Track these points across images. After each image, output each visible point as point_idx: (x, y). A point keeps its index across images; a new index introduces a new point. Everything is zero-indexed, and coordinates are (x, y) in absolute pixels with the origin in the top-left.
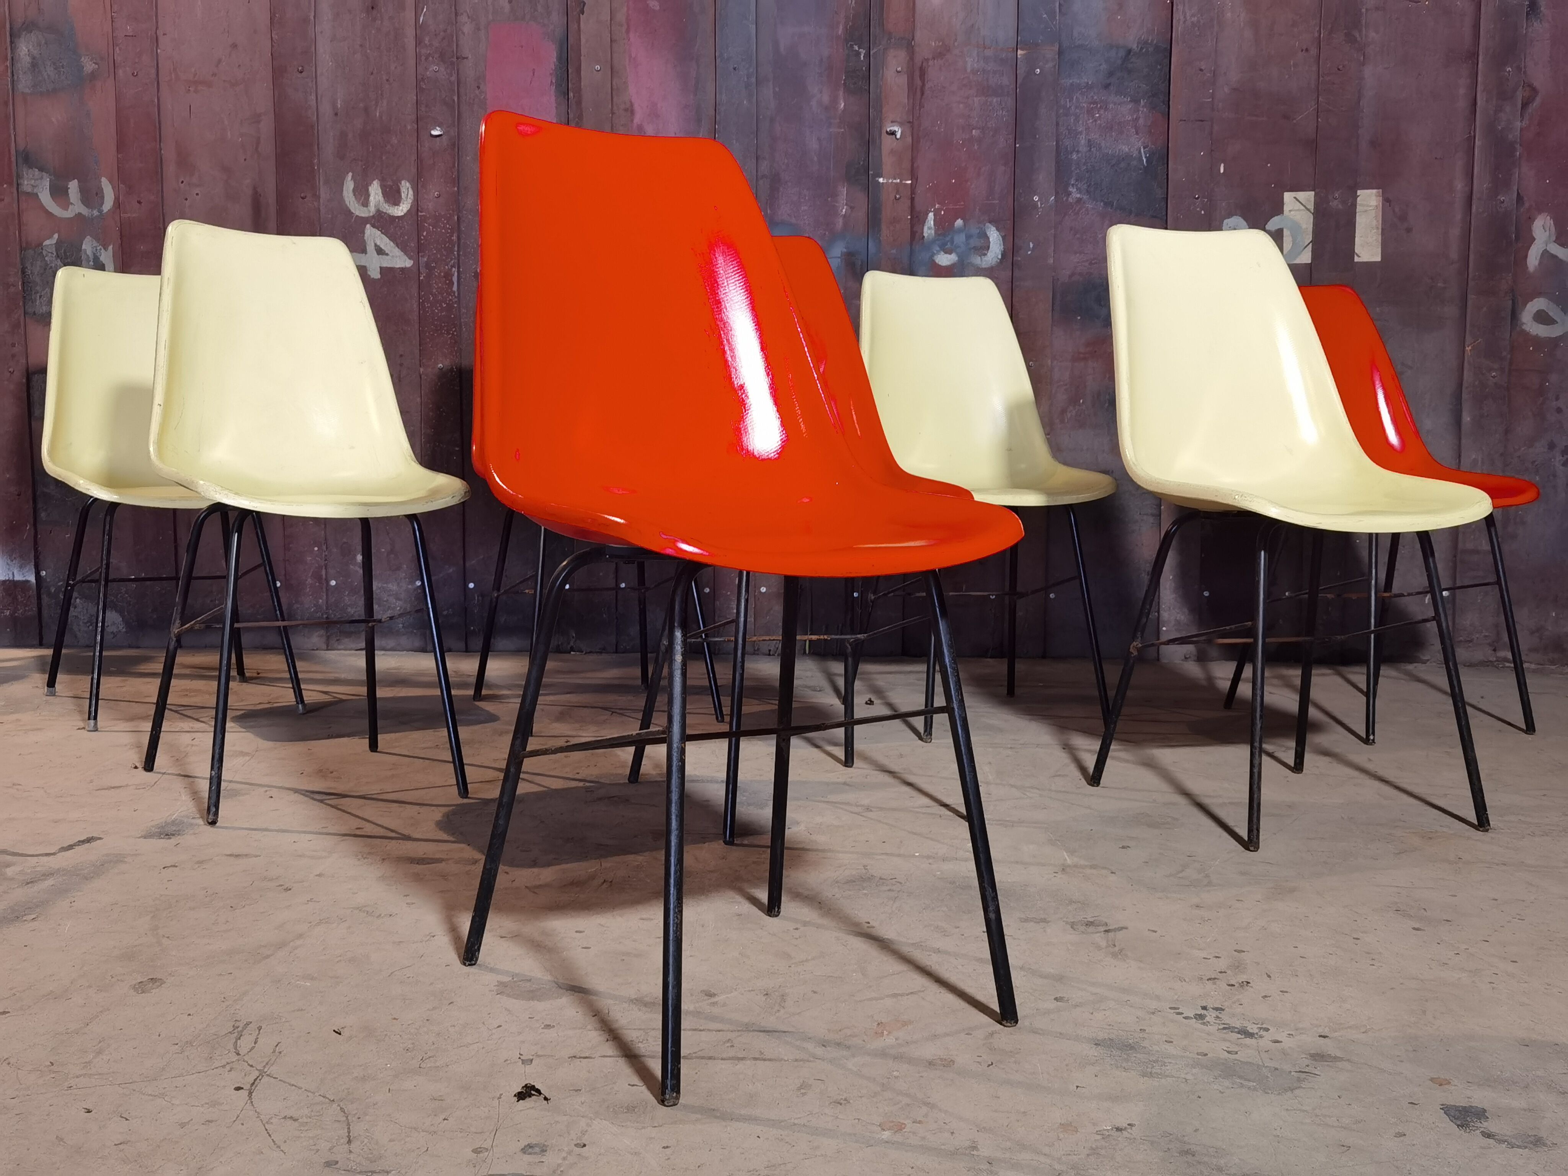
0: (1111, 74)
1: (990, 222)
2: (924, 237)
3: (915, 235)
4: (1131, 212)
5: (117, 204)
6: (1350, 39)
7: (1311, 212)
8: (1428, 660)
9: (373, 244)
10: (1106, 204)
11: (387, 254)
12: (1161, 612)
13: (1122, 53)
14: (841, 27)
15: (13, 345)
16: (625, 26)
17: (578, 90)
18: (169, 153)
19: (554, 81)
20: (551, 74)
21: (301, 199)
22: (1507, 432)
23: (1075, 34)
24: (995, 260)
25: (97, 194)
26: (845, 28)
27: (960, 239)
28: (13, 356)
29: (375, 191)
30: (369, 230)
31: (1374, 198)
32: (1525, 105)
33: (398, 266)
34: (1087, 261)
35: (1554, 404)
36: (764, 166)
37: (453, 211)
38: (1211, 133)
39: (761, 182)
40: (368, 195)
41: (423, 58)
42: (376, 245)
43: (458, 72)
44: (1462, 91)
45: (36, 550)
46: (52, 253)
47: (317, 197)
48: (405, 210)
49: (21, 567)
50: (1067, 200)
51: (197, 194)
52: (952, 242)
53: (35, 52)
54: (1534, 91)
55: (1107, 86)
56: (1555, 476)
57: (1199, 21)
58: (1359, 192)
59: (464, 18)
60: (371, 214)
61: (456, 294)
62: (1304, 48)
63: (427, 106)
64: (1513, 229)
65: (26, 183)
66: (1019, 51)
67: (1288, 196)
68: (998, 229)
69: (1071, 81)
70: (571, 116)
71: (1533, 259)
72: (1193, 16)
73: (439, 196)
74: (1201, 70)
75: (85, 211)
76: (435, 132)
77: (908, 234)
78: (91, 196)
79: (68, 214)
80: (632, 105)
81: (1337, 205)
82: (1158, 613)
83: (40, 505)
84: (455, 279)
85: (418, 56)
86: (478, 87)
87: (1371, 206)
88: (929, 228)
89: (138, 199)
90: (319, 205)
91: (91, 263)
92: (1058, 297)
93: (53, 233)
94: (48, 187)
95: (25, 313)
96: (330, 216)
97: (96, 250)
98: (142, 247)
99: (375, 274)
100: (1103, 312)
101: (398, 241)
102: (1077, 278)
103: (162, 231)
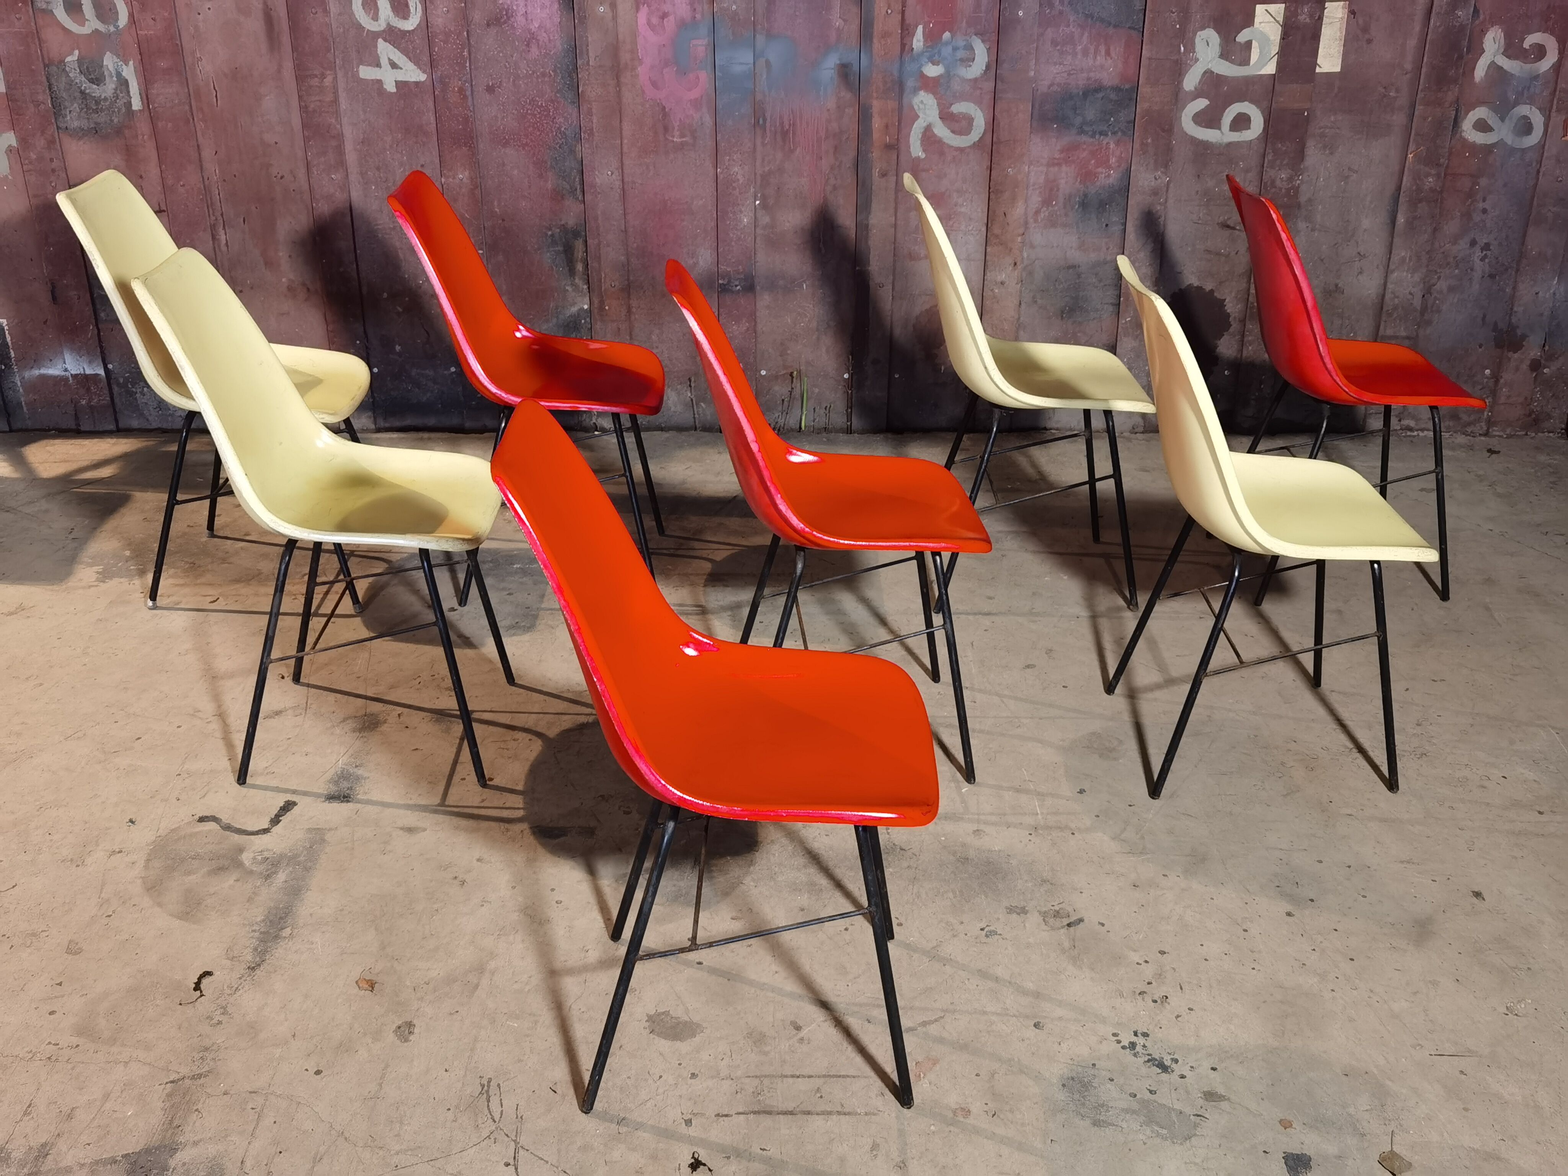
1: (975, 35)
2: (913, 49)
3: (905, 46)
4: (1110, 24)
5: (132, 20)
7: (1280, 24)
9: (386, 59)
10: (1087, 16)
11: (401, 69)
15: (52, 160)
21: (312, 15)
22: (1435, 230)
24: (980, 71)
25: (111, 10)
27: (947, 51)
28: (53, 171)
29: (384, 5)
30: (382, 45)
31: (1340, 10)
33: (412, 80)
34: (1065, 71)
35: (1481, 205)
37: (462, 26)
40: (377, 9)
42: (389, 59)
45: (101, 347)
46: (75, 69)
47: (326, 11)
48: (415, 24)
49: (90, 362)
51: (209, 9)
52: (939, 53)
56: (1472, 270)
58: (1327, 4)
60: (382, 29)
61: (471, 109)
64: (1466, 42)
67: (1260, 9)
68: (983, 41)
71: (1480, 71)
73: (448, 11)
75: (101, 27)
77: (898, 47)
78: (105, 12)
79: (86, 30)
81: (1305, 19)
83: (98, 306)
84: (468, 93)
87: (1336, 18)
88: (918, 41)
89: (153, 16)
90: (330, 21)
91: (115, 79)
92: (1037, 106)
93: (74, 50)
94: (62, 4)
95: (58, 128)
96: (342, 30)
97: (118, 66)
98: (162, 64)
99: (391, 87)
100: (1078, 120)
101: (411, 55)
102: (1055, 88)
103: (180, 48)
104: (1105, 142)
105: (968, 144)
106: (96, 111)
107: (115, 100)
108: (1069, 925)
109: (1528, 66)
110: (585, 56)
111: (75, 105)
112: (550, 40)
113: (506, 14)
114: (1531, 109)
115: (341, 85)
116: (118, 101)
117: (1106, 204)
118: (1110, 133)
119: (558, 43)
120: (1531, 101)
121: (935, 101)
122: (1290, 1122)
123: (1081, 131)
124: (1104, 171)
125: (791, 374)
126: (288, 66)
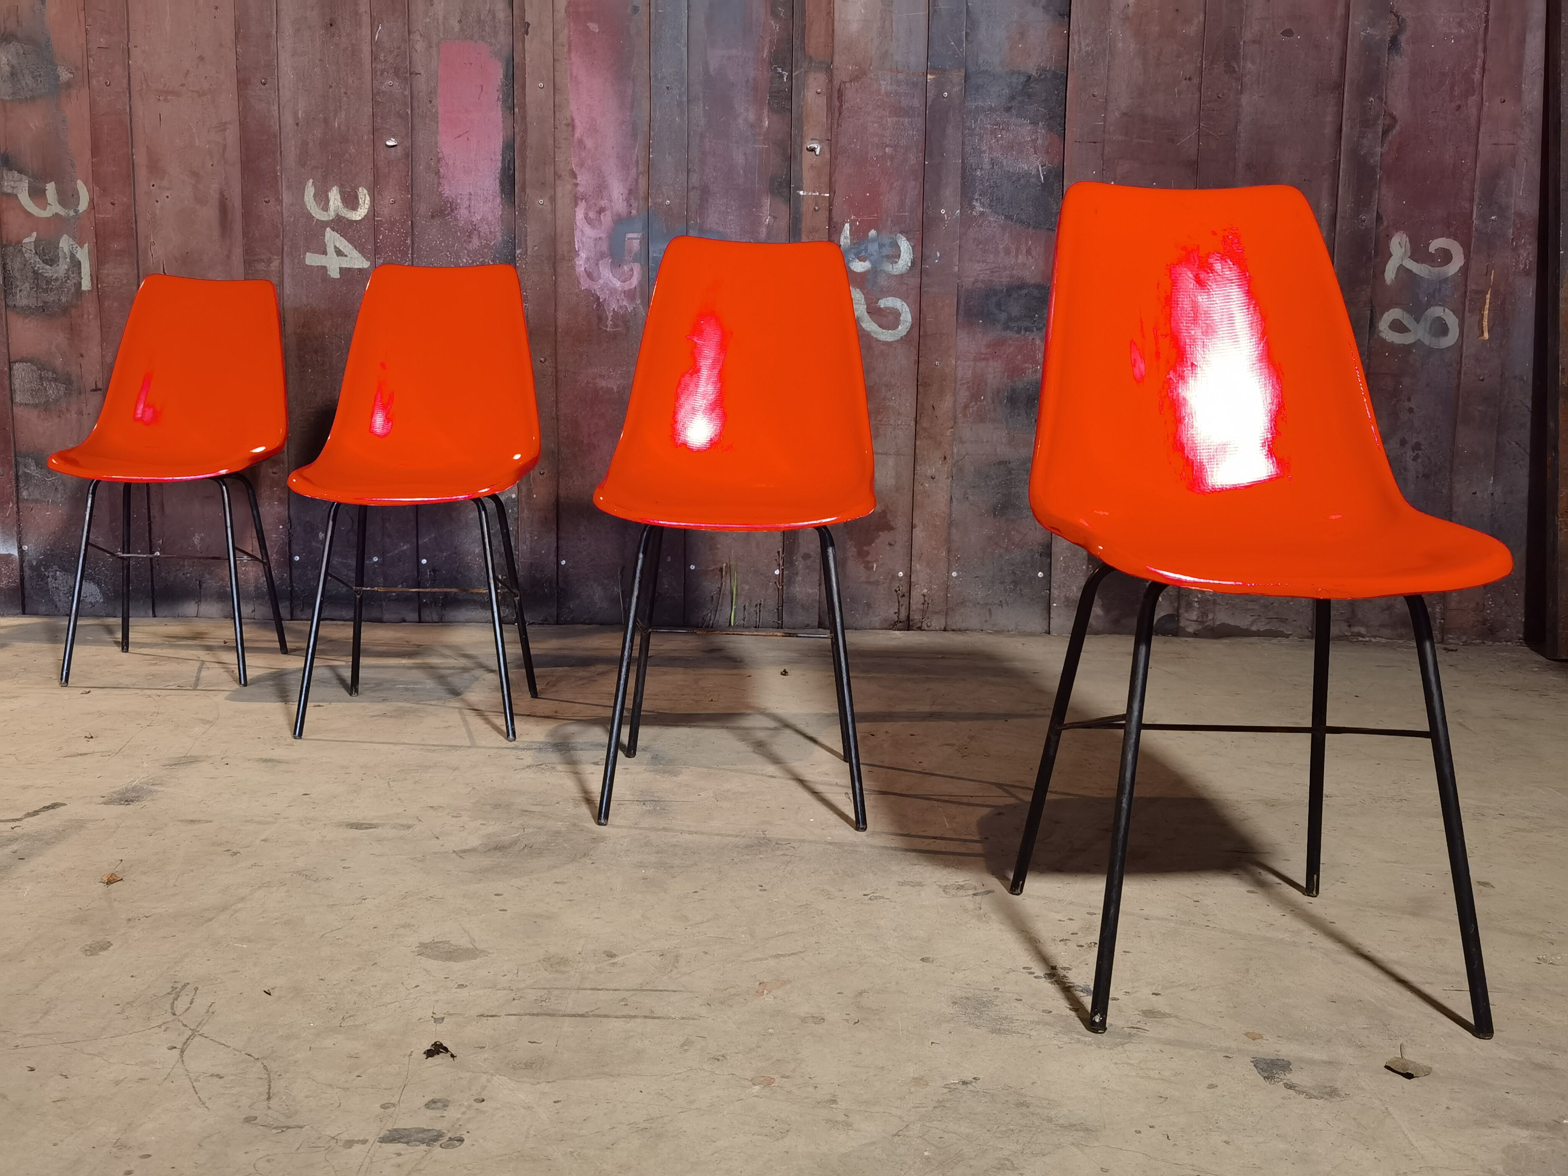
0: (1012, 98)
1: (901, 233)
2: (840, 245)
3: (832, 243)
4: (1029, 225)
5: (92, 205)
6: (1230, 70)
8: (1290, 635)
9: (333, 247)
10: (1006, 217)
11: (346, 256)
12: (1052, 590)
13: (1023, 79)
14: (766, 51)
16: (566, 48)
17: (523, 107)
18: (141, 158)
19: (501, 97)
20: (497, 91)
21: (265, 203)
23: (981, 62)
24: (905, 267)
25: (73, 195)
26: (770, 52)
27: (873, 248)
29: (334, 195)
30: (329, 234)
32: (1385, 133)
33: (356, 267)
34: (989, 269)
35: (1407, 404)
36: (695, 179)
37: (407, 216)
38: (1103, 154)
39: (691, 194)
40: (327, 200)
41: (378, 73)
42: (335, 247)
43: (411, 85)
44: (1329, 118)
45: (18, 527)
46: (31, 250)
47: (280, 201)
48: (363, 215)
49: (5, 542)
50: (971, 213)
51: (167, 197)
52: (866, 250)
53: (14, 62)
54: (1394, 119)
55: (1008, 109)
56: (1407, 470)
57: (1092, 51)
59: (417, 37)
60: (331, 218)
62: (1188, 77)
63: (382, 118)
64: (1373, 246)
65: (6, 184)
66: (928, 75)
68: (908, 239)
69: (976, 104)
70: (517, 129)
71: (1390, 274)
72: (1088, 45)
73: (394, 202)
74: (1094, 96)
75: (62, 212)
76: (389, 143)
77: (826, 242)
78: (67, 198)
79: (46, 214)
80: (573, 120)
82: (1050, 591)
83: (22, 485)
85: (374, 72)
86: (430, 101)
88: (846, 238)
89: (112, 201)
90: (282, 210)
91: (68, 260)
92: (962, 302)
93: (32, 232)
94: (27, 189)
95: (7, 306)
96: (292, 219)
97: (73, 248)
98: (115, 246)
99: (335, 274)
100: (1003, 316)
101: (356, 244)
102: (979, 285)
103: (134, 231)
104: (1030, 338)
105: (896, 339)
106: (46, 291)
107: (66, 280)
108: (974, 895)
109: (1436, 270)
110: (523, 246)
111: (27, 284)
112: (490, 232)
113: (451, 207)
114: (1444, 311)
115: (287, 271)
116: (68, 281)
117: (1035, 399)
118: (1035, 329)
119: (499, 235)
120: (1443, 303)
121: (863, 296)
122: (1260, 1035)
123: (1006, 327)
124: (1031, 366)
125: (721, 570)
126: (238, 251)
